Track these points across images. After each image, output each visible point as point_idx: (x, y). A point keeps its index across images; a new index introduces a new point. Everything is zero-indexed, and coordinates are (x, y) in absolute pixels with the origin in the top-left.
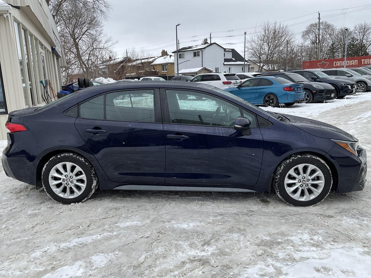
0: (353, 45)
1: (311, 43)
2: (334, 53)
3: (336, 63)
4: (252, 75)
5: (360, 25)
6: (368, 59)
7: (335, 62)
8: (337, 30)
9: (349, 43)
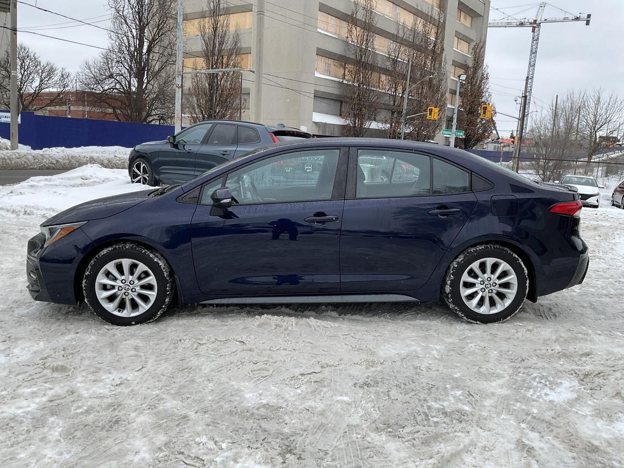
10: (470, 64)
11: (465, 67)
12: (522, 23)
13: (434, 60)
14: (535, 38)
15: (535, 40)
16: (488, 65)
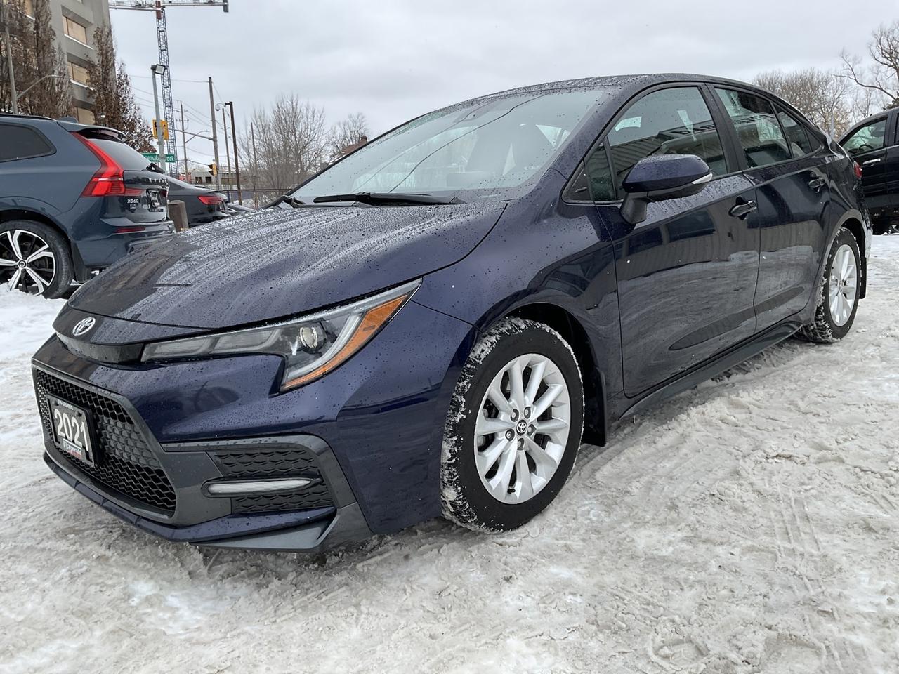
10: (96, 59)
11: (89, 65)
12: (140, 5)
13: (39, 51)
14: (162, 29)
15: (162, 30)
16: (125, 63)
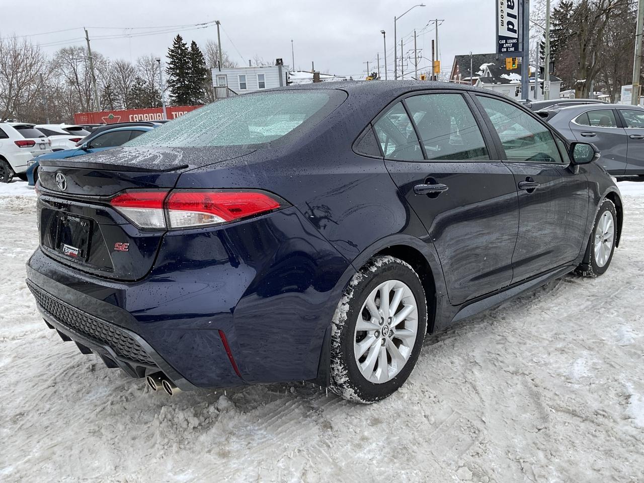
0: (140, 89)
1: (66, 81)
2: (111, 101)
3: (132, 118)
4: (62, 129)
5: (145, 58)
6: (181, 112)
7: (132, 116)
8: (111, 64)
9: (133, 86)
